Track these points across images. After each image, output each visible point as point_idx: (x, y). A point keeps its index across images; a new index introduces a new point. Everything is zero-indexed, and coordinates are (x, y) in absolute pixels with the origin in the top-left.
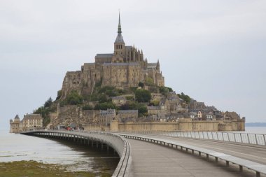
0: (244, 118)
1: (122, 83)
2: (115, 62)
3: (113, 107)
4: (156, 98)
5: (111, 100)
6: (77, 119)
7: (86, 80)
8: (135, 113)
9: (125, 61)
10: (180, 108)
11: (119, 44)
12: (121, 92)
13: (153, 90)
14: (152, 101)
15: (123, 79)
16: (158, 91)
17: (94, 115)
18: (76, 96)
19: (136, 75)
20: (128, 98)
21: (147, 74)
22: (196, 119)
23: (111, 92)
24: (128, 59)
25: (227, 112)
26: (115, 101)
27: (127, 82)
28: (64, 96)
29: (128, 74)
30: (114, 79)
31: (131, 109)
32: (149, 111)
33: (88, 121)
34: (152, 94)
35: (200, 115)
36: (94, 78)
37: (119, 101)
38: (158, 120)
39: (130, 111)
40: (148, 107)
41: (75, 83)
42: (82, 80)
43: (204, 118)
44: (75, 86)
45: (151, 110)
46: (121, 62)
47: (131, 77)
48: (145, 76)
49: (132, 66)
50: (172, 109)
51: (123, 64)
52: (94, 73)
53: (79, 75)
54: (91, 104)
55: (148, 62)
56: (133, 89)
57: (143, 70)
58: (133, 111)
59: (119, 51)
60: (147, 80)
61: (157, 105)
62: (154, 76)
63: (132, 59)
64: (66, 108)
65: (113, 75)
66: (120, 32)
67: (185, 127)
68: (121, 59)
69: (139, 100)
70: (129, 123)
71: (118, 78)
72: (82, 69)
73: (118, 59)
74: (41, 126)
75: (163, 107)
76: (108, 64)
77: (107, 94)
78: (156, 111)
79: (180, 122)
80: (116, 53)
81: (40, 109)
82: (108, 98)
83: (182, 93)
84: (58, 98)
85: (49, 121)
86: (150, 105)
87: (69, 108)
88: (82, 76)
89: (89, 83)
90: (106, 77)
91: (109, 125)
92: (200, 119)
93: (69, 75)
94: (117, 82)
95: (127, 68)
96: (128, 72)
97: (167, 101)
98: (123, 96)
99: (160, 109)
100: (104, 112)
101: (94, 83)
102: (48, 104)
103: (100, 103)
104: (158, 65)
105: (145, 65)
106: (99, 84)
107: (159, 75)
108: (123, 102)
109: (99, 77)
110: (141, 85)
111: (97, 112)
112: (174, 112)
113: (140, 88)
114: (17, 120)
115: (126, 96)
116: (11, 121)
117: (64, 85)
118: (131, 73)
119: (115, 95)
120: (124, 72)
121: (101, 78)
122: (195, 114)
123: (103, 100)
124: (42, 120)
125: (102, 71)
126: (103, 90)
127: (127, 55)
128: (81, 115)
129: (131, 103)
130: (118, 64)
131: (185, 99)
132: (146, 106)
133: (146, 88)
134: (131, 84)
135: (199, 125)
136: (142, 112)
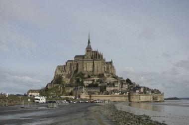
1: (90, 71)
2: (86, 59)
11: (89, 49)
15: (91, 69)
19: (99, 68)
22: (139, 93)
23: (82, 75)
24: (94, 58)
27: (93, 71)
29: (93, 66)
30: (85, 69)
32: (107, 88)
35: (142, 90)
36: (73, 68)
38: (114, 93)
41: (62, 72)
43: (145, 93)
44: (61, 74)
47: (95, 68)
48: (104, 68)
50: (122, 87)
52: (73, 66)
53: (65, 68)
55: (106, 61)
57: (103, 64)
59: (89, 53)
61: (113, 85)
62: (110, 68)
65: (84, 66)
66: (89, 42)
68: (90, 57)
70: (93, 96)
71: (88, 67)
72: (66, 64)
73: (88, 58)
75: (116, 85)
78: (111, 88)
79: (129, 95)
80: (87, 54)
82: (81, 80)
86: (108, 84)
88: (66, 68)
90: (80, 68)
92: (142, 93)
94: (87, 71)
95: (93, 63)
96: (93, 64)
98: (90, 79)
100: (76, 88)
101: (73, 72)
104: (111, 63)
108: (90, 82)
109: (75, 69)
111: (72, 88)
112: (123, 89)
115: (92, 79)
118: (95, 66)
120: (91, 65)
121: (77, 69)
122: (139, 89)
125: (77, 65)
127: (93, 56)
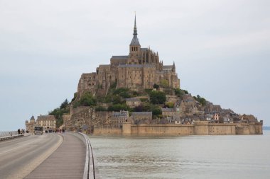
0: (262, 121)
1: (137, 84)
2: (130, 63)
3: (127, 109)
4: (171, 99)
5: (125, 102)
6: (89, 121)
7: (101, 81)
8: (149, 115)
9: (140, 63)
10: (195, 110)
11: (135, 46)
12: (135, 94)
13: (168, 92)
14: (166, 103)
15: (138, 81)
16: (174, 93)
17: (107, 117)
18: (90, 97)
19: (151, 77)
20: (142, 100)
21: (162, 76)
22: (212, 122)
23: (126, 94)
24: (144, 61)
25: (244, 115)
26: (129, 103)
27: (142, 84)
28: (79, 97)
29: (143, 76)
30: (129, 81)
31: (146, 111)
32: (163, 113)
33: (101, 123)
34: (167, 96)
35: (217, 117)
36: (108, 79)
37: (133, 102)
38: (173, 122)
39: (143, 113)
40: (163, 109)
41: (90, 85)
42: (97, 82)
43: (221, 121)
44: (90, 88)
45: (165, 112)
46: (136, 63)
47: (146, 79)
48: (160, 77)
49: (147, 68)
50: (187, 112)
51: (138, 66)
52: (109, 75)
53: (94, 77)
54: (105, 106)
55: (164, 64)
56: (148, 91)
57: (158, 72)
58: (147, 113)
59: (135, 53)
60: (163, 81)
61: (172, 107)
62: (169, 78)
63: (147, 61)
64: (79, 110)
65: (128, 77)
66: (135, 34)
67: (201, 129)
68: (137, 61)
69: (154, 102)
70: (142, 125)
71: (133, 79)
72: (98, 71)
73: (133, 61)
74: (54, 127)
75: (178, 109)
76: (123, 66)
77: (121, 95)
78: (171, 114)
79: (195, 125)
80: (131, 55)
81: (55, 110)
82: (122, 99)
83: (198, 96)
84: (73, 100)
85: (62, 123)
86: (165, 107)
87: (82, 109)
88: (97, 77)
89: (104, 84)
90: (121, 79)
91: (121, 127)
92: (216, 122)
93: (84, 76)
94: (132, 84)
95: (142, 70)
96: (143, 73)
97: (182, 103)
98: (137, 97)
99: (175, 111)
100: (117, 113)
101: (109, 85)
102: (64, 105)
103: (114, 104)
104: (173, 67)
105: (160, 67)
106: (113, 86)
107: (175, 77)
108: (137, 103)
109: (113, 79)
110: (156, 86)
111: (110, 113)
112: (189, 114)
113: (155, 89)
114: (32, 121)
115: (140, 97)
116: (27, 122)
117: (79, 87)
118: (146, 75)
119: (129, 97)
120: (138, 74)
121: (116, 80)
122: (212, 116)
123: (117, 101)
124: (55, 122)
125: (117, 73)
126: (118, 92)
127: (142, 57)
128: (93, 116)
129: (145, 104)
130: (133, 65)
131: (201, 101)
132: (160, 107)
133: (161, 90)
134: (146, 86)
135: (215, 127)
136: (157, 114)
